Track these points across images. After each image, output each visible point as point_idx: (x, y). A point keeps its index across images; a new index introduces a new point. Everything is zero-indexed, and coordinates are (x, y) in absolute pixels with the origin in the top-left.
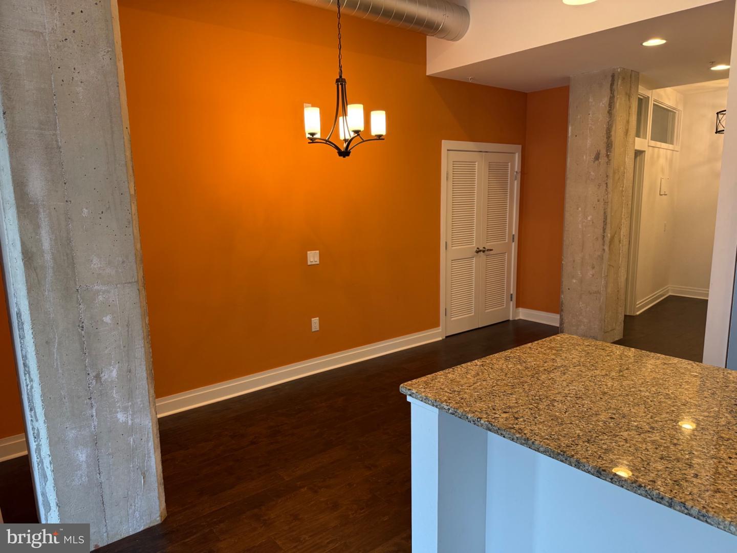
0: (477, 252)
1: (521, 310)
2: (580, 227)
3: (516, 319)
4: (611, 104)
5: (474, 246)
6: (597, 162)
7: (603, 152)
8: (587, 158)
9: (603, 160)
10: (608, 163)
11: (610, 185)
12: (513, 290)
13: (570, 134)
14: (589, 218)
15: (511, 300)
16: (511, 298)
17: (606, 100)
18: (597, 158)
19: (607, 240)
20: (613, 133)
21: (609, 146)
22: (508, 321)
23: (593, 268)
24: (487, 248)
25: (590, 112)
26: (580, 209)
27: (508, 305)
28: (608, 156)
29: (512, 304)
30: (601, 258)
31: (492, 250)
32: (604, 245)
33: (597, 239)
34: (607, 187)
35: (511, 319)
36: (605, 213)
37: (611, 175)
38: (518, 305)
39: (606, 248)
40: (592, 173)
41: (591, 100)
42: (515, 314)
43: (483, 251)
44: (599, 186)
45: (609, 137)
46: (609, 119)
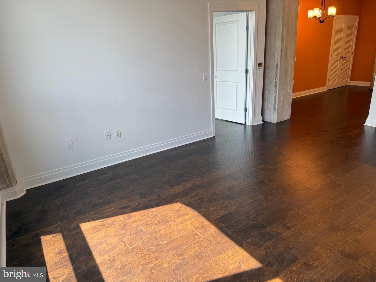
0: (340, 58)
1: (352, 82)
3: (350, 85)
5: (340, 56)
12: (350, 74)
16: (349, 77)
22: (347, 86)
24: (344, 57)
27: (347, 79)
29: (349, 79)
31: (345, 57)
35: (348, 85)
38: (351, 80)
42: (350, 83)
43: (342, 58)
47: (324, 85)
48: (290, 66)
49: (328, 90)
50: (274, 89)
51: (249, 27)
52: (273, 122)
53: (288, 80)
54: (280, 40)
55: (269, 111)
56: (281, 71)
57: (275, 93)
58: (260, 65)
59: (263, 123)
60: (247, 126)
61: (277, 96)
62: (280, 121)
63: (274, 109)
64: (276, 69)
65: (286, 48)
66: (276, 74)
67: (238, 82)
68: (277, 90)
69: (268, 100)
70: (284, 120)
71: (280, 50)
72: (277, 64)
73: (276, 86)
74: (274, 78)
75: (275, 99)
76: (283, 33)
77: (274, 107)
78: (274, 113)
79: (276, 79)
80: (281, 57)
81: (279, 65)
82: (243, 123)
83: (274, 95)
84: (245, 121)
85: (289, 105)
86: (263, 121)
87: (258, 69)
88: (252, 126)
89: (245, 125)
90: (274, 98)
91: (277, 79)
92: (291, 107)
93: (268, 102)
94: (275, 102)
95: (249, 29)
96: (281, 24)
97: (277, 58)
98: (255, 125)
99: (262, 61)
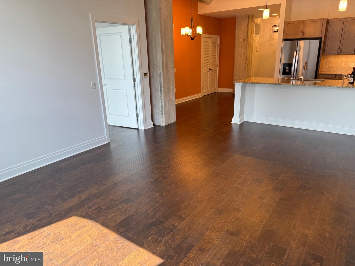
0: (209, 70)
1: (219, 89)
2: (239, 60)
3: (218, 91)
4: (248, 24)
5: (209, 68)
6: (244, 41)
7: (246, 38)
8: (241, 40)
9: (246, 40)
10: (247, 41)
11: (248, 48)
12: (217, 83)
13: (236, 33)
14: (242, 58)
16: (217, 85)
17: (247, 23)
18: (244, 40)
19: (247, 64)
20: (248, 33)
21: (247, 37)
22: (216, 92)
23: (243, 72)
24: (212, 69)
25: (242, 27)
26: (239, 55)
27: (216, 87)
28: (247, 39)
29: (217, 87)
30: (245, 69)
32: (246, 65)
33: (244, 64)
34: (247, 48)
35: (217, 92)
36: (246, 56)
37: (248, 45)
38: (219, 87)
39: (246, 66)
40: (243, 45)
41: (242, 23)
42: (218, 90)
43: (211, 70)
44: (245, 48)
45: (247, 34)
46: (247, 29)
47: (200, 92)
48: (171, 76)
49: (203, 96)
50: (160, 96)
51: (132, 39)
52: (162, 125)
53: (171, 88)
54: (161, 52)
55: (158, 116)
56: (164, 80)
57: (161, 99)
58: (145, 74)
59: (154, 126)
60: (140, 131)
61: (163, 102)
62: (168, 124)
63: (162, 114)
64: (160, 78)
65: (166, 59)
66: (160, 83)
67: (127, 90)
68: (163, 97)
69: (156, 106)
70: (171, 123)
71: (161, 61)
72: (160, 74)
73: (161, 93)
74: (159, 86)
75: (162, 105)
76: (162, 47)
77: (162, 112)
78: (162, 117)
79: (160, 87)
80: (163, 68)
81: (162, 74)
82: (136, 128)
83: (161, 101)
84: (138, 126)
85: (174, 110)
86: (154, 125)
87: (144, 78)
88: (144, 130)
89: (138, 129)
90: (160, 104)
91: (162, 87)
92: (175, 111)
93: (156, 108)
94: (162, 107)
95: (132, 41)
96: (160, 38)
97: (159, 69)
98: (147, 129)
99: (147, 71)
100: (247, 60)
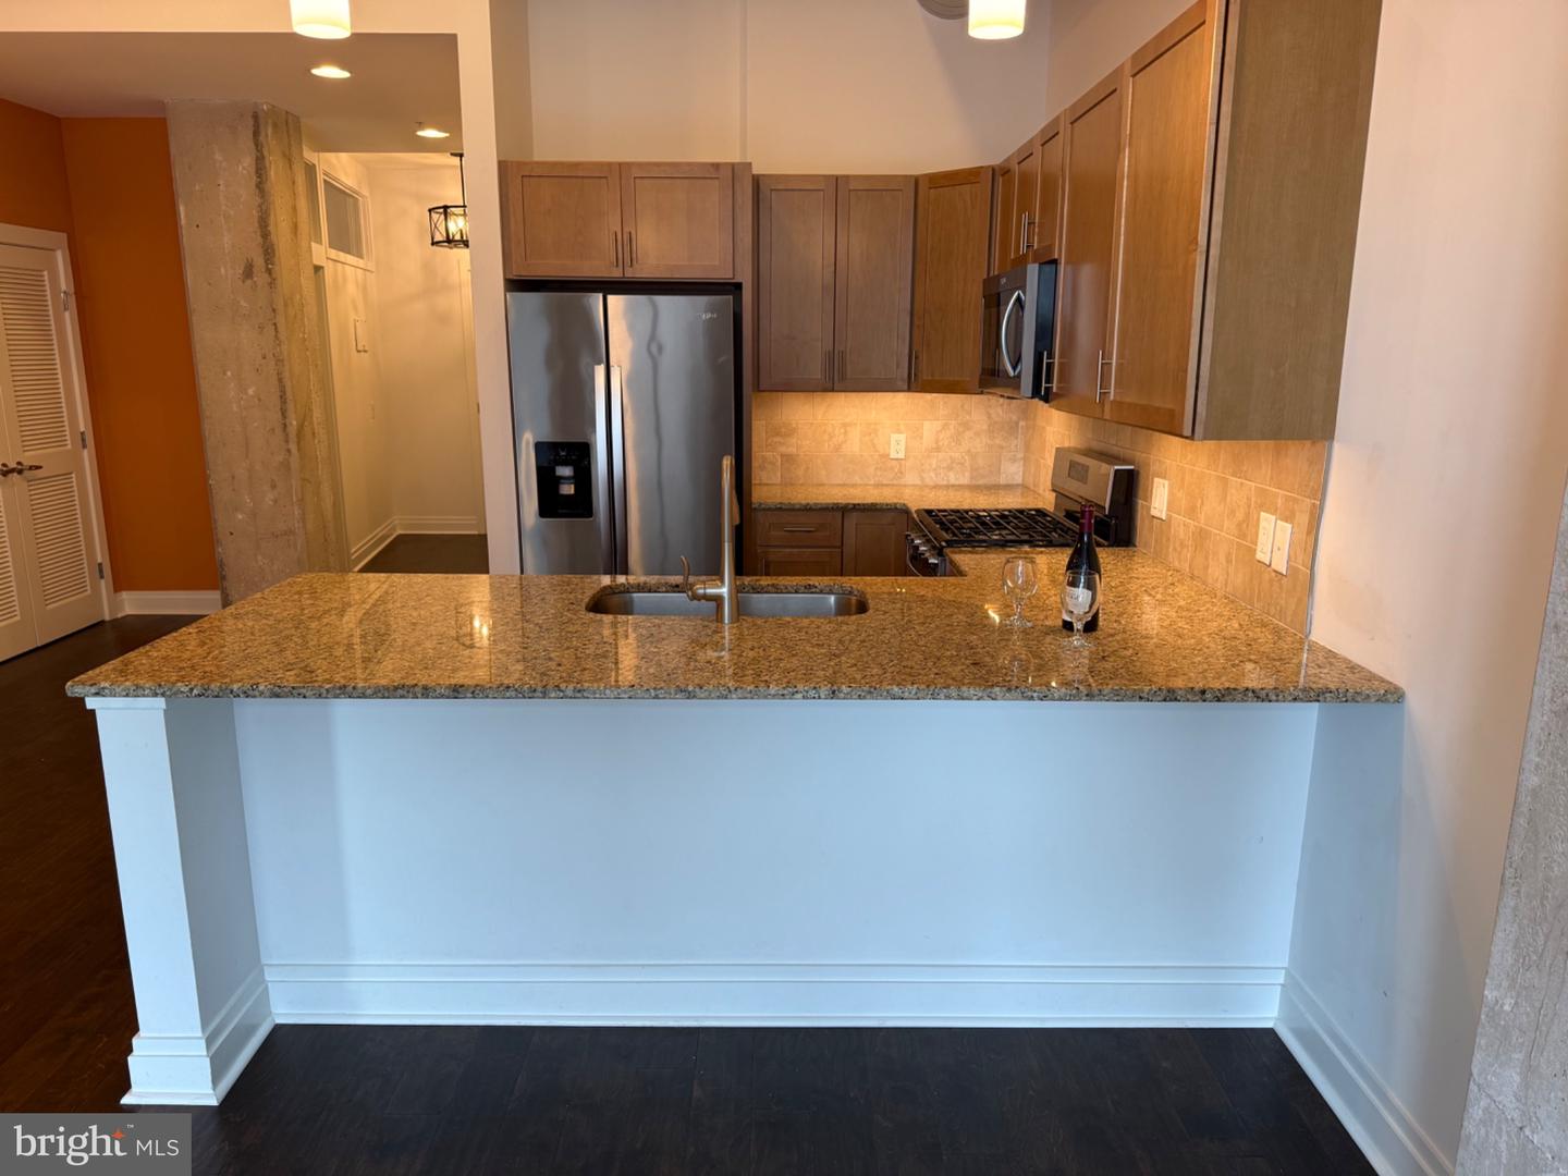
0: (5, 474)
2: (235, 408)
3: (119, 616)
4: (260, 170)
6: (249, 282)
7: (259, 262)
8: (229, 272)
9: (260, 278)
10: (272, 284)
11: (281, 328)
12: (101, 555)
13: (183, 221)
14: (251, 392)
15: (102, 577)
16: (101, 571)
17: (248, 162)
18: (248, 272)
19: (292, 430)
20: (271, 228)
21: (269, 252)
22: (102, 623)
23: (274, 487)
25: (221, 182)
26: (229, 373)
27: (96, 588)
28: (269, 271)
29: (105, 586)
30: (286, 465)
31: (40, 467)
32: (287, 441)
33: (272, 430)
34: (276, 329)
35: (107, 618)
36: (280, 380)
37: (280, 307)
38: (118, 586)
39: (293, 447)
40: (243, 303)
41: (218, 157)
43: (18, 470)
44: (261, 328)
45: (265, 235)
46: (260, 201)
100: (290, 406)
